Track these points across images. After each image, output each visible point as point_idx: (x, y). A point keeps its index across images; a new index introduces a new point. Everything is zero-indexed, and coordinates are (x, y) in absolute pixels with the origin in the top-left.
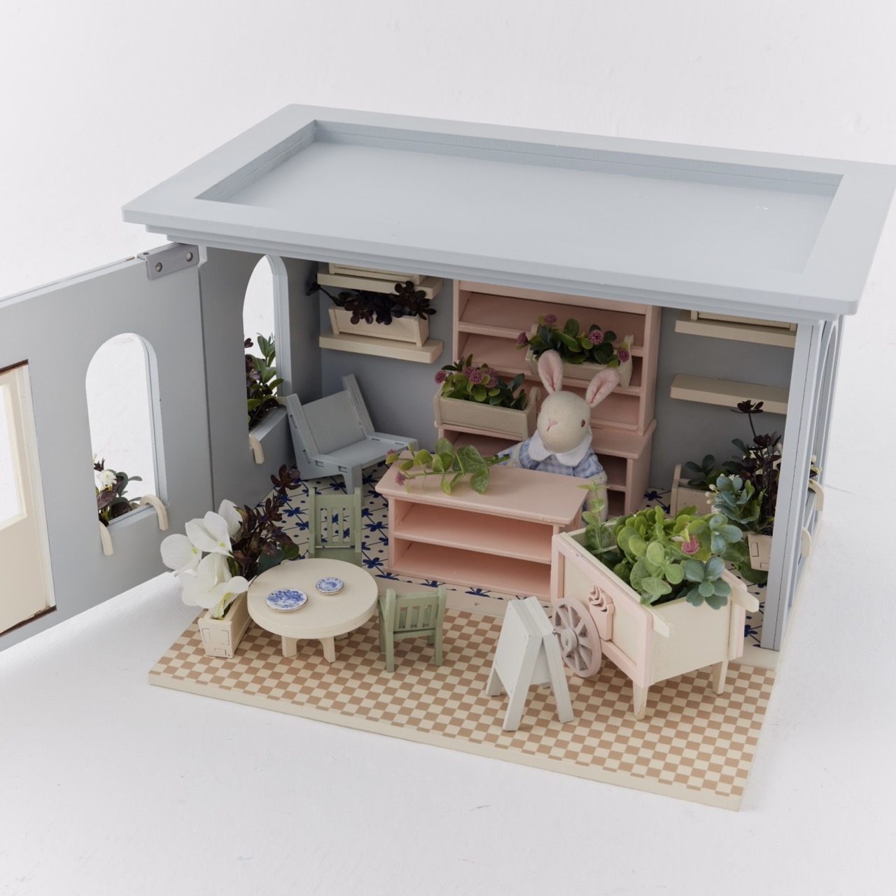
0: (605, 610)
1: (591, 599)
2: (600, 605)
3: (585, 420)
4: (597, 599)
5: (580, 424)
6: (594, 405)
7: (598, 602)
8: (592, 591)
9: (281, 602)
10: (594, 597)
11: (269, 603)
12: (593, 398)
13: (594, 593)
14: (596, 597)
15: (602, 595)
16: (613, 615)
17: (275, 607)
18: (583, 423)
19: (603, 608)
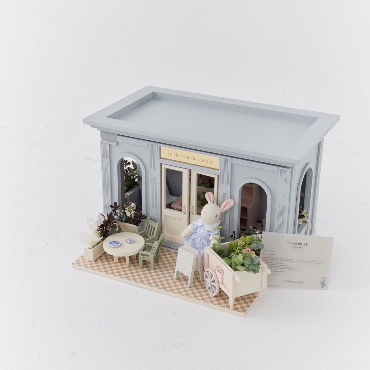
0: (220, 273)
1: (216, 269)
2: (219, 271)
3: (218, 215)
4: (218, 269)
5: (215, 216)
6: (223, 211)
7: (218, 270)
8: (216, 266)
9: (112, 244)
10: (217, 269)
11: (108, 244)
12: (223, 209)
13: (217, 267)
14: (217, 268)
15: (219, 268)
16: (223, 275)
17: (110, 246)
18: (216, 216)
19: (220, 272)
